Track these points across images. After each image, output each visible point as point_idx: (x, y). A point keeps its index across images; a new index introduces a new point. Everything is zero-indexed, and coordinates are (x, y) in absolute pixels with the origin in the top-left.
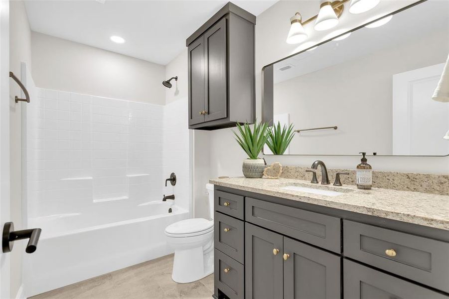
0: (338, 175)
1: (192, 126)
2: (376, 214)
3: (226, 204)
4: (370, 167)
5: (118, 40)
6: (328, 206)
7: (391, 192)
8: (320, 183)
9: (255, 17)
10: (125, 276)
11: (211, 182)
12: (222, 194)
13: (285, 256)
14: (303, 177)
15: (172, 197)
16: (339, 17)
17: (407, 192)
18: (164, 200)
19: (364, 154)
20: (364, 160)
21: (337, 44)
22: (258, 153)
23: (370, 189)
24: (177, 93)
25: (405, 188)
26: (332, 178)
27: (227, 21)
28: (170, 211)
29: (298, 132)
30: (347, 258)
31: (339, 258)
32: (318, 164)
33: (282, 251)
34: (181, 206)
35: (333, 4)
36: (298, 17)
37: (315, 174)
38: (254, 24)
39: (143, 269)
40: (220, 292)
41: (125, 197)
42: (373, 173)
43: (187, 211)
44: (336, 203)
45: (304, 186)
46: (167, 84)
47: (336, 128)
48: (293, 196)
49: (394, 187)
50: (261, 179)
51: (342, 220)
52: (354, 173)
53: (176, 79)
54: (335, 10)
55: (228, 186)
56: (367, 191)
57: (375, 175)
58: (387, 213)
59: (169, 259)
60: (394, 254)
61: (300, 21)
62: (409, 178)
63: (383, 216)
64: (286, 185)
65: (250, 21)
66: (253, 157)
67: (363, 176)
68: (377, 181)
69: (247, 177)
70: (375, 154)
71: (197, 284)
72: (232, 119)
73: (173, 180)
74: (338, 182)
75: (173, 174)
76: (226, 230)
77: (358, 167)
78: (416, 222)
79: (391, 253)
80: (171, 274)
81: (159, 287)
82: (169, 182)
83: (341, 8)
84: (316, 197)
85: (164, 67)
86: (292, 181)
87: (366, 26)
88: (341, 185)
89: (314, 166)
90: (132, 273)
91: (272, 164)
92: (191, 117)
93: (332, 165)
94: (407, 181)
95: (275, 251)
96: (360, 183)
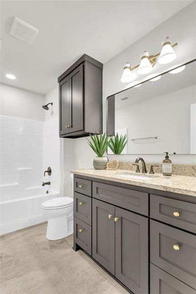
0: (152, 167)
1: (61, 136)
2: (168, 190)
3: (80, 186)
4: (171, 162)
5: (11, 77)
6: (141, 186)
7: (183, 177)
8: (141, 172)
9: (102, 64)
10: (14, 237)
11: (71, 172)
12: (78, 180)
13: (116, 219)
14: (131, 169)
15: (49, 183)
16: (153, 66)
17: (192, 177)
18: (43, 185)
19: (167, 153)
20: (167, 157)
21: (152, 83)
22: (103, 153)
23: (171, 176)
24: (52, 113)
25: (191, 175)
26: (148, 169)
27: (84, 66)
28: (47, 192)
29: (133, 140)
30: (152, 219)
31: (147, 219)
32: (139, 160)
33: (114, 216)
34: (55, 189)
35: (149, 58)
36: (128, 65)
37: (138, 166)
38: (102, 69)
39: (27, 231)
40: (77, 245)
41: (17, 184)
42: (173, 165)
43: (58, 192)
44: (146, 184)
45: (131, 174)
46: (46, 107)
47: (156, 138)
48: (121, 180)
49: (185, 174)
50: (105, 170)
51: (149, 195)
52: (162, 165)
53: (52, 104)
54: (151, 62)
55: (82, 175)
56: (168, 177)
57: (174, 167)
58: (174, 189)
59: (44, 225)
60: (178, 215)
61: (130, 68)
62: (193, 168)
63: (172, 191)
64: (120, 174)
65: (99, 67)
66: (100, 156)
67: (167, 168)
68: (176, 170)
69: (96, 169)
70: (175, 153)
71: (63, 241)
72: (87, 131)
73: (49, 171)
74: (152, 171)
75: (49, 168)
76: (80, 204)
77: (163, 162)
78: (191, 194)
79: (176, 214)
80: (45, 234)
81: (37, 244)
82: (47, 173)
83: (154, 60)
84: (135, 181)
85: (44, 96)
86: (124, 171)
87: (170, 72)
88: (154, 173)
89: (137, 161)
90: (19, 235)
91: (112, 161)
92: (61, 129)
93: (148, 160)
94: (192, 170)
95: (110, 216)
96: (164, 172)
